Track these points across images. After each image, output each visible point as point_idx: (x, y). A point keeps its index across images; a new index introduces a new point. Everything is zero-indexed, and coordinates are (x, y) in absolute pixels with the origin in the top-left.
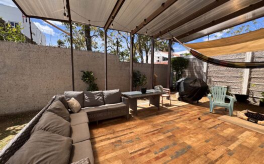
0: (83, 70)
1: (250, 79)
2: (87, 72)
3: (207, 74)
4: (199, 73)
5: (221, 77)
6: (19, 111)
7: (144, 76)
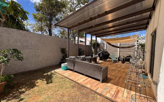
0: (60, 47)
1: (120, 52)
2: (63, 48)
3: (106, 50)
4: (103, 49)
5: (111, 51)
6: (35, 69)
7: (83, 51)
